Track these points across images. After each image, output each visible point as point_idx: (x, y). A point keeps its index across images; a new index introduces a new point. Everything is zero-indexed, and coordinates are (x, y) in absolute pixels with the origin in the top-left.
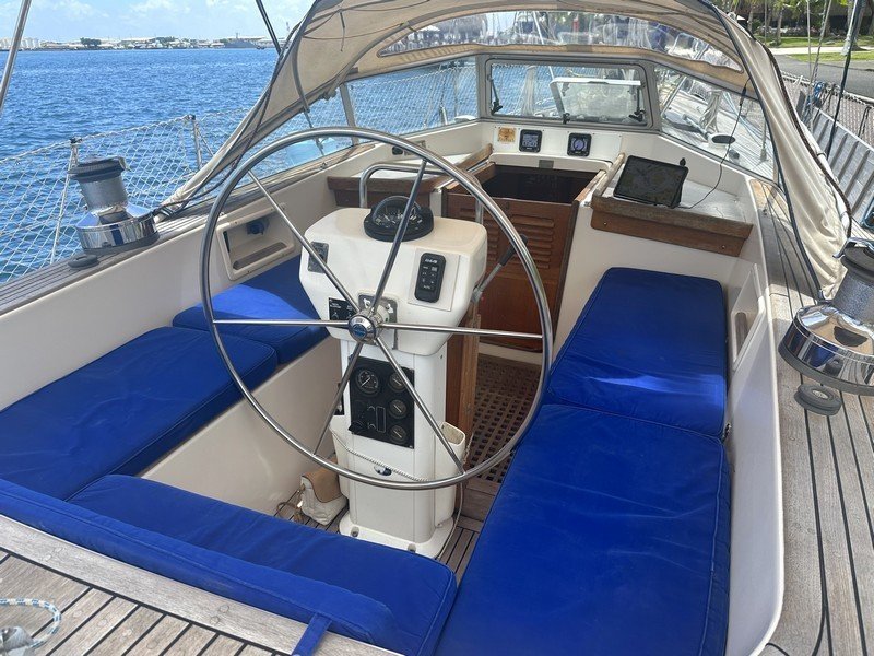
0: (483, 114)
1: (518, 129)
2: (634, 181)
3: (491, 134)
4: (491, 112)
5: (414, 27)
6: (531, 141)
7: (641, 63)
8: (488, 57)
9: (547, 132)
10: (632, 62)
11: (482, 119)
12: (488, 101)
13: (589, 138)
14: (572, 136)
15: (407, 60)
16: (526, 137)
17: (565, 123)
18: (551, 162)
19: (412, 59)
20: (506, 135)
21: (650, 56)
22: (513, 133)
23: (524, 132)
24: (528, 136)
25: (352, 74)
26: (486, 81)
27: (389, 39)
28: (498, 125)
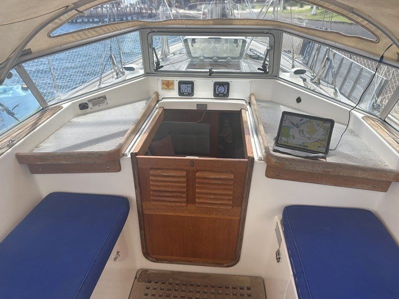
0: (148, 71)
1: (176, 80)
2: (290, 133)
3: (156, 83)
4: (154, 69)
5: (80, 9)
6: (187, 89)
7: (272, 32)
8: (149, 30)
9: (198, 82)
10: (265, 31)
11: (147, 74)
12: (151, 62)
13: (228, 84)
14: (216, 84)
15: (79, 38)
16: (183, 86)
17: (210, 75)
18: (205, 105)
19: (84, 37)
20: (168, 85)
21: (280, 26)
22: (173, 84)
23: (180, 83)
24: (184, 85)
25: (24, 55)
26: (148, 48)
27: (57, 21)
28: (161, 78)
